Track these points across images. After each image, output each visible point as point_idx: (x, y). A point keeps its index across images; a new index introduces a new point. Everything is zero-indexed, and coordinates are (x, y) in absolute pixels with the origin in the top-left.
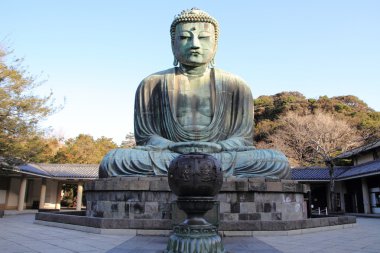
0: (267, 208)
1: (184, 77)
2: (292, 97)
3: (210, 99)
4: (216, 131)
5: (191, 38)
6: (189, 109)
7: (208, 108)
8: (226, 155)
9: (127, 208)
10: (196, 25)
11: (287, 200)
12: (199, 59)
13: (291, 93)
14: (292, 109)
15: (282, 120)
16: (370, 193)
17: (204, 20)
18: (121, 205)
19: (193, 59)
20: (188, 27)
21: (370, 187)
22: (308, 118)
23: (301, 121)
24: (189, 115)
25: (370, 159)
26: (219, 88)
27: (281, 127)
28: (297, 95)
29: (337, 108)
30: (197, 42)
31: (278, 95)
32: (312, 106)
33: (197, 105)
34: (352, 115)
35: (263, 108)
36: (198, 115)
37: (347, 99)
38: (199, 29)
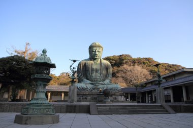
0: (115, 99)
1: (92, 62)
2: (126, 57)
3: (100, 69)
4: (102, 78)
5: (95, 52)
6: (94, 72)
7: (100, 72)
8: (105, 86)
9: (83, 99)
10: (97, 48)
11: (120, 97)
12: (98, 57)
13: (126, 55)
14: (126, 63)
15: (122, 68)
16: (148, 96)
17: (99, 47)
18: (81, 98)
19: (96, 57)
20: (95, 48)
21: (148, 94)
22: (132, 67)
23: (129, 68)
24: (95, 74)
25: (150, 85)
26: (103, 66)
27: (122, 71)
28: (129, 56)
29: (144, 63)
30: (97, 53)
31: (121, 56)
32: (134, 62)
33: (97, 71)
34: (149, 66)
35: (114, 62)
36: (97, 74)
37: (148, 59)
38: (98, 49)
